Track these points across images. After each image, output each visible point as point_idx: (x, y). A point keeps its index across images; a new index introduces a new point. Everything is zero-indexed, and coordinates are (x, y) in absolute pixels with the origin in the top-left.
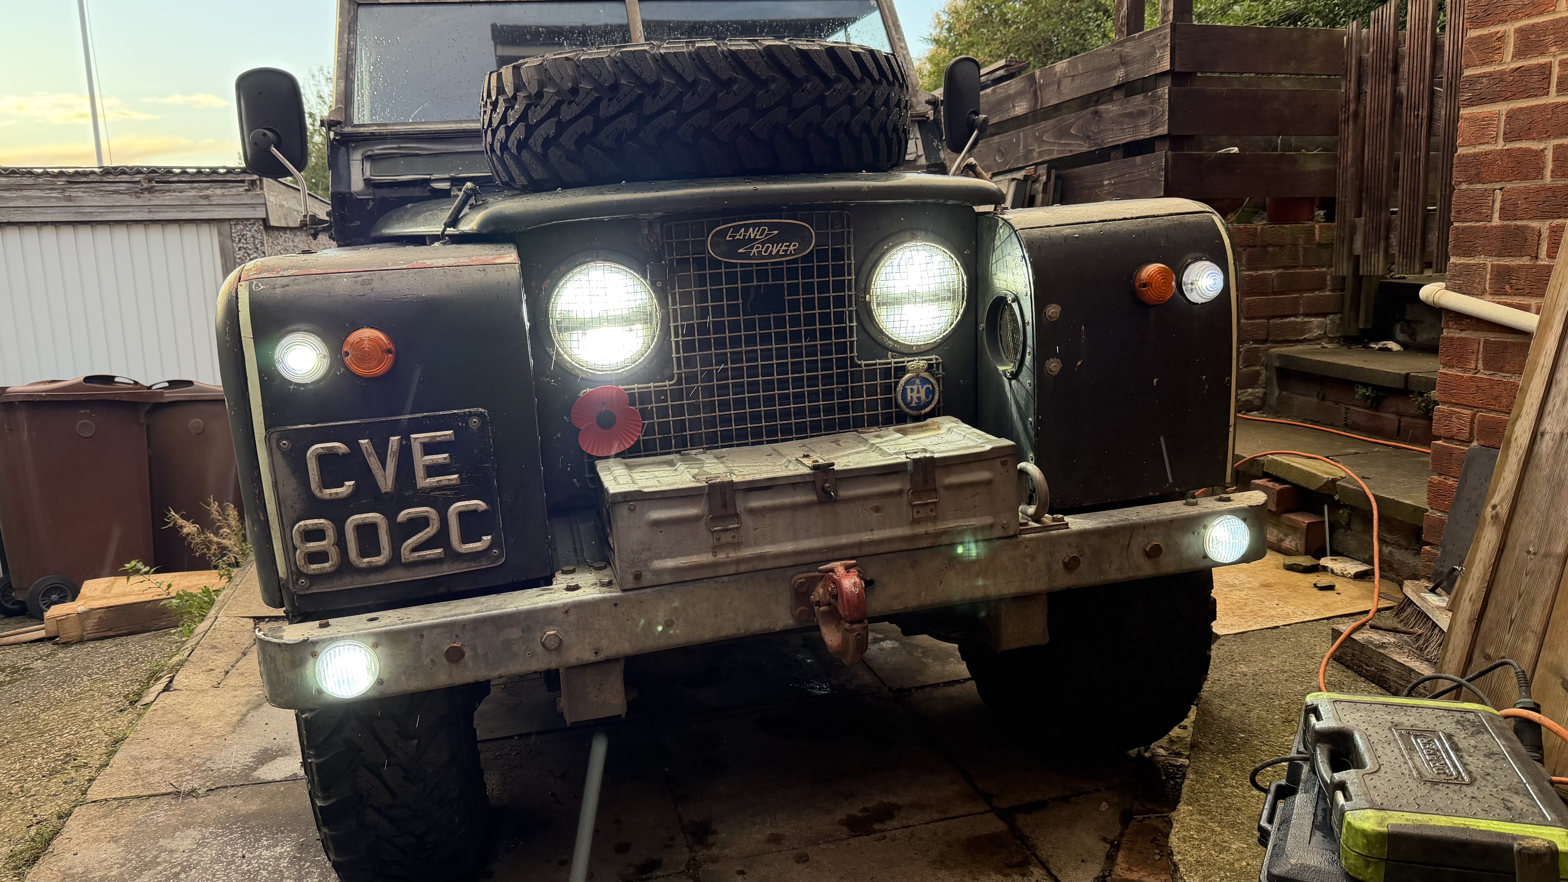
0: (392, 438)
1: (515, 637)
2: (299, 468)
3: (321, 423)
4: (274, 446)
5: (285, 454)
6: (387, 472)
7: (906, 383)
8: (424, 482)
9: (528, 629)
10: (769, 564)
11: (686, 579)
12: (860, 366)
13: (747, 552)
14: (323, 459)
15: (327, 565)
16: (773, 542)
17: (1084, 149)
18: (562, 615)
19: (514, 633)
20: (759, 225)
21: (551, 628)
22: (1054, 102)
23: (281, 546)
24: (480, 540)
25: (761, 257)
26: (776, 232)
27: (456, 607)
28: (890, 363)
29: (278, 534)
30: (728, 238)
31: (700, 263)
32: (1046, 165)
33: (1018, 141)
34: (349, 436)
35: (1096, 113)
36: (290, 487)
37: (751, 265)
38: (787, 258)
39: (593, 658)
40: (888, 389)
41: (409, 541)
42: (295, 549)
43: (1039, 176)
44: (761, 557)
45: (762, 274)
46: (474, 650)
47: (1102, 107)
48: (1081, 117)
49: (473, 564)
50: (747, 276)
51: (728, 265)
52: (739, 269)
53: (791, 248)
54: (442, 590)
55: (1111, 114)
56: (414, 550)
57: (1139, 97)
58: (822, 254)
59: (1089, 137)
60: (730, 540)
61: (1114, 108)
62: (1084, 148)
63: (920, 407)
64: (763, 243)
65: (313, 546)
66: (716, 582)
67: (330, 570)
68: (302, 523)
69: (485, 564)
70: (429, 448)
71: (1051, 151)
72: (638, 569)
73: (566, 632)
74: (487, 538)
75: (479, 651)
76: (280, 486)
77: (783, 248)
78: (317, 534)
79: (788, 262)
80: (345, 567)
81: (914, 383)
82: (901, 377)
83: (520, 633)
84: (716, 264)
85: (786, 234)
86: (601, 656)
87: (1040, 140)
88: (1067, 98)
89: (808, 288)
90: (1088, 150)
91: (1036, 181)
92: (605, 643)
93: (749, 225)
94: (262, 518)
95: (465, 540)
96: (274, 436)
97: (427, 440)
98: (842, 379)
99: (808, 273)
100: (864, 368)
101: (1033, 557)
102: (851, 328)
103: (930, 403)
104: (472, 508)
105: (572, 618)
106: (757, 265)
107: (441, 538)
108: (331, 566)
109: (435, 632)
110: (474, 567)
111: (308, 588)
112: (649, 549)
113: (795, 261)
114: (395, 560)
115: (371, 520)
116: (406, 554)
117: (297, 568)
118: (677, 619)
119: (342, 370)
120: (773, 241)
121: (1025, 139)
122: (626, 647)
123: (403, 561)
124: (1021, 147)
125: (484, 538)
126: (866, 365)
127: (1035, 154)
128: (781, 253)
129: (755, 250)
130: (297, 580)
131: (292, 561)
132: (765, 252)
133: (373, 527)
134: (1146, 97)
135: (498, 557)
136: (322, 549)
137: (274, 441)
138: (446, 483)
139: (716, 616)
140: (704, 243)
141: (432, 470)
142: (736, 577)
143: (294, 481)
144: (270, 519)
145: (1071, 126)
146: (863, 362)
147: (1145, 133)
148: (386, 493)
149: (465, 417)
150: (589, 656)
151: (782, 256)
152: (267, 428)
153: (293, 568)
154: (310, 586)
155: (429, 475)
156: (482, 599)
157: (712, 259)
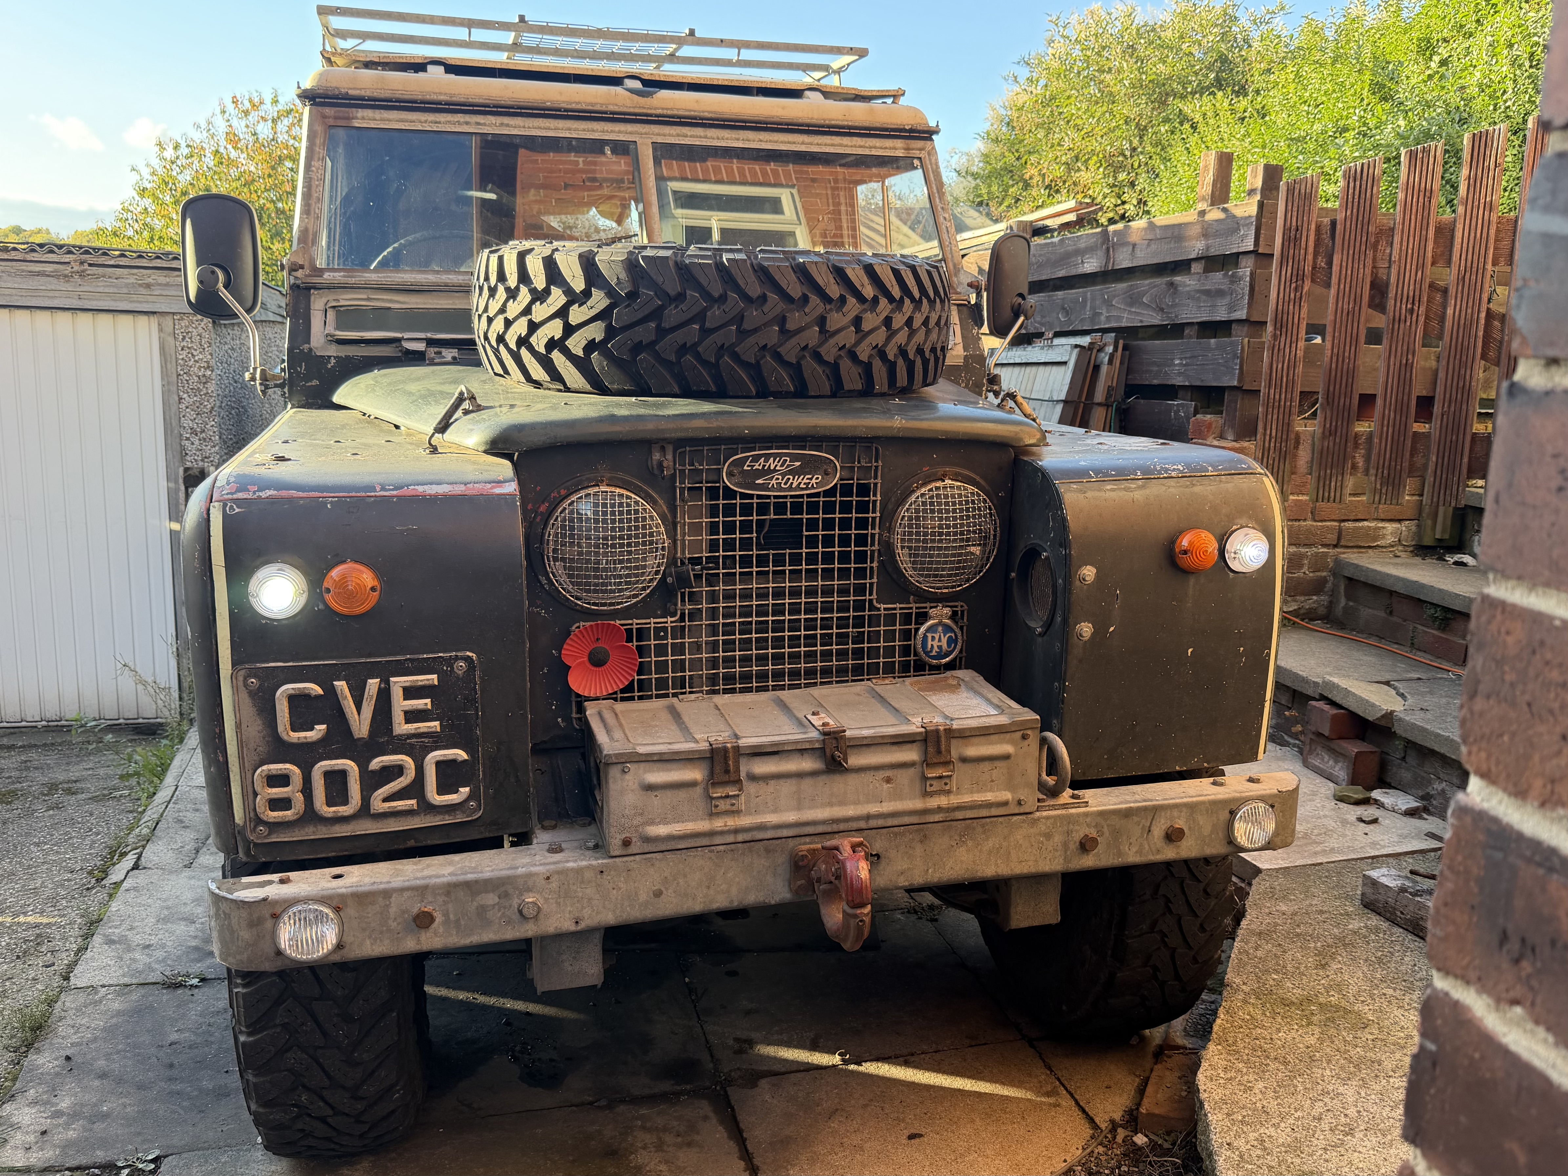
0: (370, 681)
1: (491, 902)
2: (267, 711)
3: (293, 661)
4: (241, 683)
5: (252, 694)
6: (363, 716)
7: (927, 630)
8: (401, 727)
9: (506, 895)
10: (769, 834)
11: (680, 847)
12: (879, 609)
13: (745, 821)
14: (294, 700)
15: (288, 813)
16: (775, 811)
17: (1156, 321)
18: (543, 882)
19: (491, 899)
20: (780, 455)
21: (531, 894)
22: (1126, 264)
23: (240, 790)
24: (456, 792)
25: (781, 489)
26: (798, 464)
27: (428, 866)
28: (911, 608)
29: (238, 777)
30: (745, 468)
31: (713, 493)
32: (1113, 335)
33: (1085, 301)
34: (325, 677)
35: (1171, 284)
36: (255, 728)
37: (768, 497)
38: (808, 492)
39: (573, 928)
40: (907, 635)
41: (380, 791)
42: (256, 794)
43: (1105, 345)
44: (761, 827)
45: (780, 508)
46: (446, 915)
47: (1178, 279)
48: (1155, 286)
49: (447, 817)
50: (763, 509)
51: (744, 496)
52: (755, 500)
53: (814, 481)
54: (411, 843)
55: (1188, 289)
56: (385, 800)
57: (1219, 275)
58: (846, 490)
59: (1162, 310)
60: (728, 807)
61: (1192, 282)
62: (1156, 319)
63: (941, 655)
64: (783, 475)
65: (277, 792)
66: (710, 851)
67: (291, 818)
68: (265, 767)
69: (460, 818)
70: (410, 693)
71: (1119, 318)
72: (628, 835)
73: (546, 900)
74: (465, 791)
75: (452, 916)
76: (244, 726)
77: (805, 481)
78: (282, 780)
79: (809, 496)
80: (310, 816)
81: (935, 632)
82: (922, 624)
83: (497, 900)
84: (730, 494)
85: (809, 466)
86: (582, 926)
87: (1108, 304)
88: (1141, 263)
89: (829, 524)
90: (1160, 323)
91: (1100, 350)
92: (587, 912)
93: (770, 455)
94: (221, 759)
95: (441, 791)
96: (242, 673)
97: (407, 684)
98: (859, 622)
99: (829, 508)
100: (882, 612)
101: (1048, 836)
102: (872, 568)
103: (951, 652)
104: (451, 757)
105: (554, 885)
106: (775, 497)
107: (416, 789)
108: (294, 814)
109: (406, 894)
110: (448, 820)
111: (265, 837)
112: (642, 814)
113: (817, 495)
114: (365, 811)
115: (341, 768)
116: (378, 805)
117: (256, 815)
118: (667, 889)
119: (321, 607)
120: (794, 472)
121: (1093, 299)
122: (610, 918)
123: (372, 811)
124: (1088, 308)
125: (461, 789)
126: (885, 609)
127: (1103, 318)
128: (802, 486)
129: (774, 481)
130: (255, 827)
131: (251, 807)
132: (786, 484)
133: (343, 774)
134: (1225, 275)
135: (475, 811)
136: (286, 796)
137: (241, 679)
138: (426, 730)
139: (708, 887)
140: (719, 471)
141: (411, 716)
142: (733, 846)
143: (259, 722)
144: (229, 760)
145: (1144, 293)
146: (883, 606)
147: (1221, 315)
148: (360, 739)
149: (450, 662)
150: (568, 926)
151: (803, 489)
152: (234, 665)
153: (252, 814)
154: (269, 835)
155: (407, 721)
156: (456, 858)
157: (726, 488)
